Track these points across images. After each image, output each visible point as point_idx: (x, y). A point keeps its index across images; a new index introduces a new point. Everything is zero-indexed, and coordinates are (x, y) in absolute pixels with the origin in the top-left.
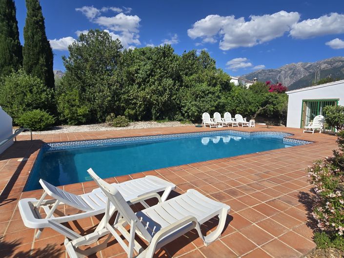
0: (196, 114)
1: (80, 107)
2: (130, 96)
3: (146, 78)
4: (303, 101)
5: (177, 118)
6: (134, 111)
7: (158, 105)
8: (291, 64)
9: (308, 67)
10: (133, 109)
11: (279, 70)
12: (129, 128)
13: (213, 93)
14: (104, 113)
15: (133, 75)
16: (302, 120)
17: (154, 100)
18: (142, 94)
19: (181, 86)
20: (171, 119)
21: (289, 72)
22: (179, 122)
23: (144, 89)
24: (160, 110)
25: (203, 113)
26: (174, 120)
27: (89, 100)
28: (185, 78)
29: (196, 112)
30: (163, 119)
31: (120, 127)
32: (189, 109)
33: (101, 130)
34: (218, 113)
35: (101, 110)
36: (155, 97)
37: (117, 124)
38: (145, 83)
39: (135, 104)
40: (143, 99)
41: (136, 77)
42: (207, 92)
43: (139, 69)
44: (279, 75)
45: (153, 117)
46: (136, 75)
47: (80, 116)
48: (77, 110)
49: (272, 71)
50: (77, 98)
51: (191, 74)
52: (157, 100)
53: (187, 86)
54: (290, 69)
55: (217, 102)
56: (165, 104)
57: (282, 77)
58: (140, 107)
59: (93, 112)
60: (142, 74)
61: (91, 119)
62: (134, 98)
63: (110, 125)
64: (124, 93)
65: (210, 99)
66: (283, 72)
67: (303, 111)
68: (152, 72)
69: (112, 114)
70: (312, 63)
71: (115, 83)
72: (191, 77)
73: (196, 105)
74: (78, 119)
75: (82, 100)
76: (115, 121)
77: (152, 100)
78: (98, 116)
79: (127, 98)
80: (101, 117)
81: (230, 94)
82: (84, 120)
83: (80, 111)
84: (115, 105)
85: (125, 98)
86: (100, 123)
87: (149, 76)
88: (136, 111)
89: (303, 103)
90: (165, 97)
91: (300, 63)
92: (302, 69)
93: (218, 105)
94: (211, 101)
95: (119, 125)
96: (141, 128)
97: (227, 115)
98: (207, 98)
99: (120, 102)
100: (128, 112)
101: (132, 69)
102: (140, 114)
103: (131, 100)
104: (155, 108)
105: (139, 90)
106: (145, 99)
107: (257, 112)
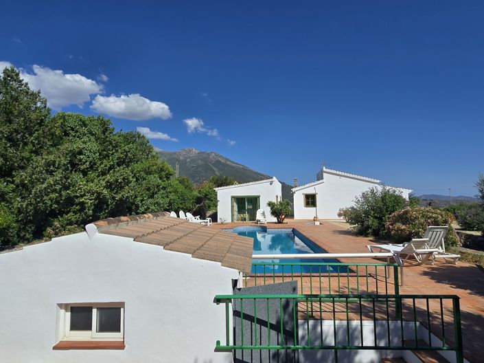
6: (77, 216)
7: (111, 205)
16: (232, 215)
28: (132, 167)
34: (174, 213)
43: (84, 148)
46: (81, 157)
60: (89, 157)
67: (232, 206)
69: (57, 224)
89: (232, 199)
97: (182, 214)
103: (77, 197)
104: (107, 209)
107: (194, 210)
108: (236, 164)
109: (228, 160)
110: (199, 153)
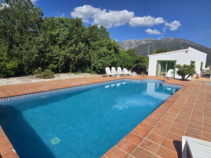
0: (101, 68)
1: (9, 62)
2: (54, 54)
3: (65, 41)
4: (158, 61)
5: (87, 71)
6: (57, 65)
7: (75, 61)
8: (129, 40)
9: (137, 42)
10: (55, 64)
11: (123, 42)
12: (56, 79)
13: (110, 54)
14: (31, 67)
15: (55, 38)
16: (157, 72)
17: (72, 58)
18: (62, 53)
19: (90, 48)
20: (83, 71)
21: (128, 44)
22: (89, 74)
23: (64, 49)
24: (76, 65)
25: (106, 67)
26: (85, 72)
27: (17, 56)
28: (91, 43)
29: (101, 67)
30: (77, 71)
31: (48, 78)
32: (96, 64)
33: (33, 81)
34: (114, 68)
35: (28, 65)
36: (73, 55)
37: (45, 76)
38: (65, 45)
39: (58, 60)
40: (64, 57)
41: (58, 39)
42: (107, 53)
43: (60, 34)
44: (123, 45)
45: (71, 70)
46: (57, 38)
47: (9, 69)
48: (5, 64)
49: (120, 43)
50: (5, 54)
51: (95, 41)
52: (74, 58)
53: (93, 49)
54: (129, 43)
55: (112, 60)
56: (79, 61)
57: (125, 46)
58: (61, 63)
59: (21, 66)
60: (62, 38)
61: (19, 72)
62: (57, 56)
63: (38, 77)
64: (49, 52)
65: (108, 58)
66: (125, 44)
67: (157, 67)
68: (69, 36)
69: (40, 68)
70: (139, 40)
71: (40, 43)
72: (96, 43)
73: (101, 62)
74: (7, 73)
75: (11, 56)
76: (43, 74)
77: (71, 57)
78: (26, 70)
79: (51, 55)
80: (28, 70)
81: (118, 55)
82: (13, 73)
83: (9, 65)
84: (40, 61)
85: (49, 55)
86: (27, 75)
87: (67, 39)
88: (58, 66)
89: (157, 62)
90: (80, 56)
91: (133, 40)
92: (134, 43)
93: (113, 62)
94: (109, 59)
95: (47, 77)
96: (65, 79)
97: (119, 69)
98: (107, 58)
99: (44, 58)
100: (52, 67)
101: (54, 33)
102: (60, 68)
103: (54, 57)
104: (73, 63)
105: (60, 49)
106: (65, 57)
107: (133, 67)
108: (197, 44)
109: (191, 42)
110: (174, 40)
